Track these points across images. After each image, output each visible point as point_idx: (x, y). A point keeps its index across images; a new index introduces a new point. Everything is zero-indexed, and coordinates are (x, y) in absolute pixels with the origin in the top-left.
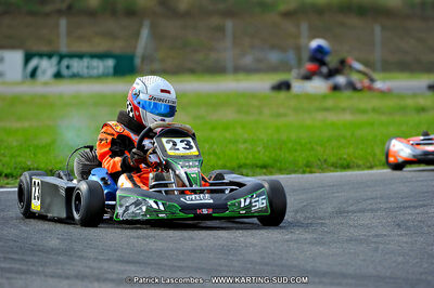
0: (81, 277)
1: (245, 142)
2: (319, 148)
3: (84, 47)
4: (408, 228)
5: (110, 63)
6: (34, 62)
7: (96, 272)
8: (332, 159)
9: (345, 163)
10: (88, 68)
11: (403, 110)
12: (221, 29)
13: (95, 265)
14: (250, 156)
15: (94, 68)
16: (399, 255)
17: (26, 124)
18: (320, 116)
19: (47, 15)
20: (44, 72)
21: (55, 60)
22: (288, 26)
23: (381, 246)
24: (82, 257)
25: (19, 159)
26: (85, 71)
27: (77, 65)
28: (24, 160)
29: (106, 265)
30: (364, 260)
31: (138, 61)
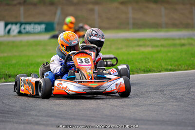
0: (28, 123)
2: (137, 63)
3: (30, 20)
5: (43, 26)
6: (9, 27)
7: (36, 121)
8: (143, 68)
9: (148, 70)
10: (33, 28)
11: (175, 45)
13: (35, 118)
15: (36, 29)
16: (173, 111)
17: (6, 55)
18: (137, 49)
19: (15, 5)
20: (13, 31)
21: (18, 26)
23: (165, 107)
25: (2, 70)
26: (32, 30)
27: (29, 28)
28: (4, 71)
29: (40, 118)
30: (157, 114)
31: (56, 26)
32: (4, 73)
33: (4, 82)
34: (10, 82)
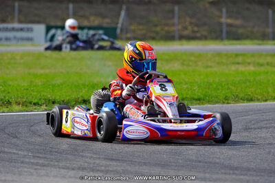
1: (186, 84)
2: (233, 88)
6: (52, 32)
7: (91, 166)
8: (241, 95)
9: (250, 98)
12: (172, 12)
13: (91, 161)
14: (190, 92)
17: (47, 71)
18: (233, 68)
23: (272, 151)
24: (82, 156)
25: (43, 93)
28: (45, 94)
29: (97, 162)
30: (261, 160)
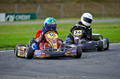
0: (21, 75)
3: (21, 12)
4: (112, 60)
5: (29, 16)
6: (8, 16)
7: (25, 74)
10: (23, 17)
11: (110, 28)
12: (60, 6)
13: (25, 72)
15: (25, 17)
16: (109, 68)
17: (6, 33)
19: (12, 3)
20: (11, 19)
21: (14, 16)
22: (78, 5)
23: (104, 65)
24: (21, 69)
25: (4, 43)
26: (23, 18)
27: (20, 17)
29: (28, 72)
30: (99, 69)
31: (37, 16)
32: (5, 45)
33: (6, 50)
34: (9, 50)
